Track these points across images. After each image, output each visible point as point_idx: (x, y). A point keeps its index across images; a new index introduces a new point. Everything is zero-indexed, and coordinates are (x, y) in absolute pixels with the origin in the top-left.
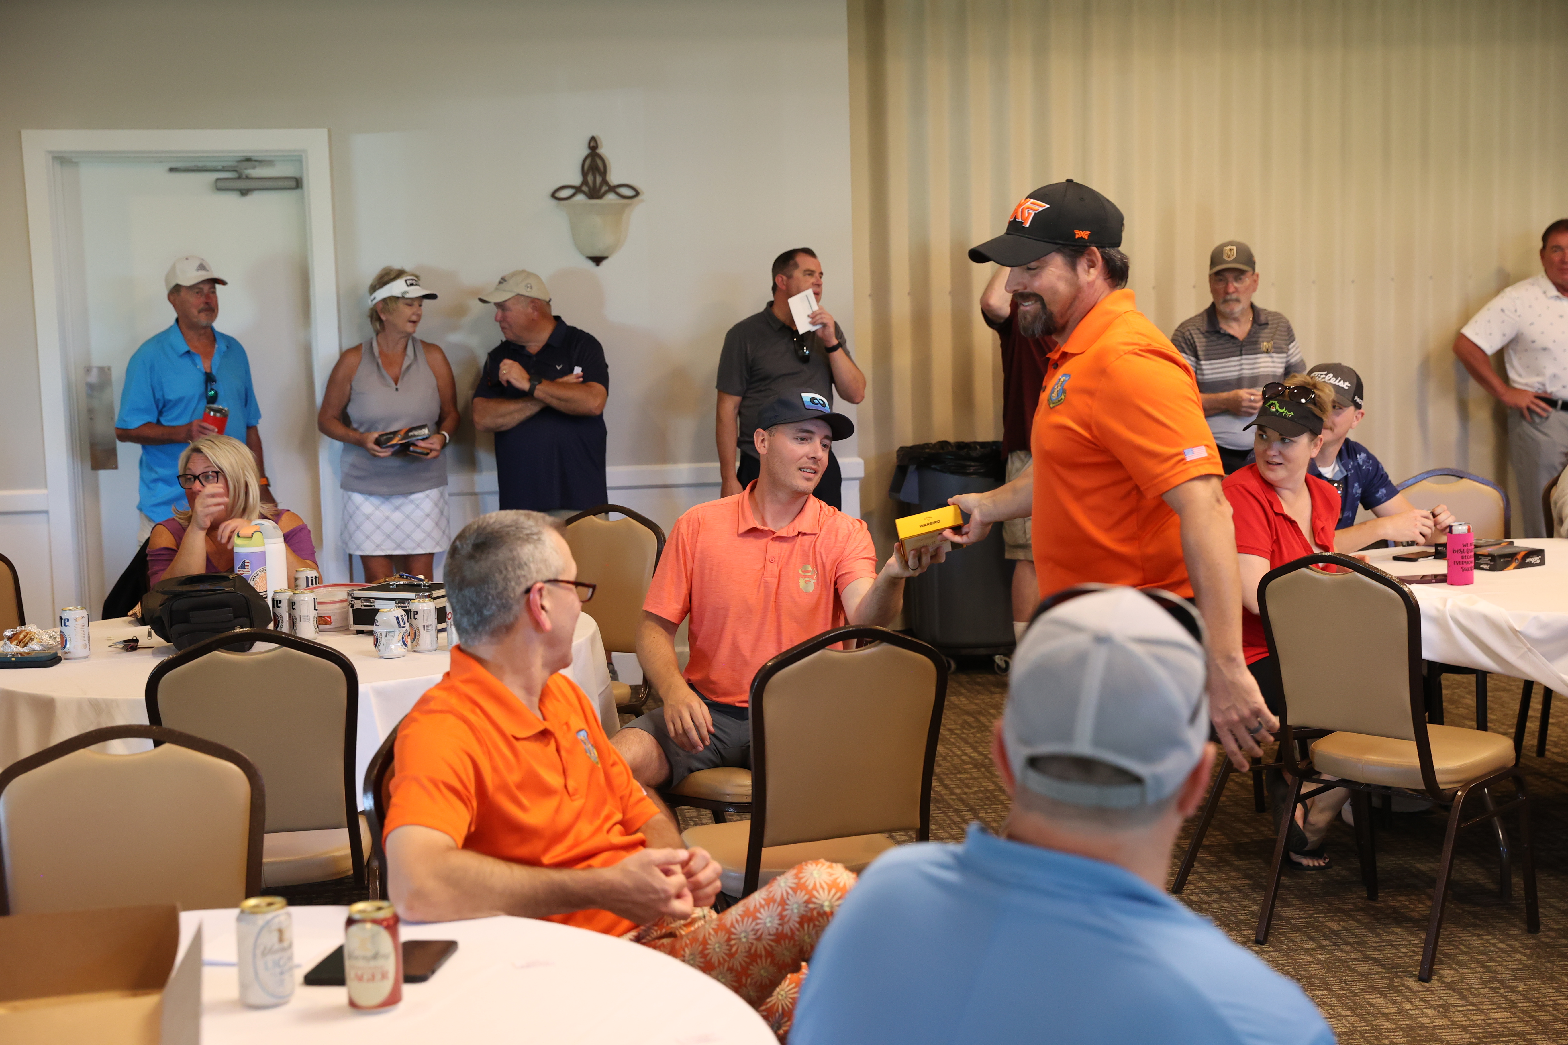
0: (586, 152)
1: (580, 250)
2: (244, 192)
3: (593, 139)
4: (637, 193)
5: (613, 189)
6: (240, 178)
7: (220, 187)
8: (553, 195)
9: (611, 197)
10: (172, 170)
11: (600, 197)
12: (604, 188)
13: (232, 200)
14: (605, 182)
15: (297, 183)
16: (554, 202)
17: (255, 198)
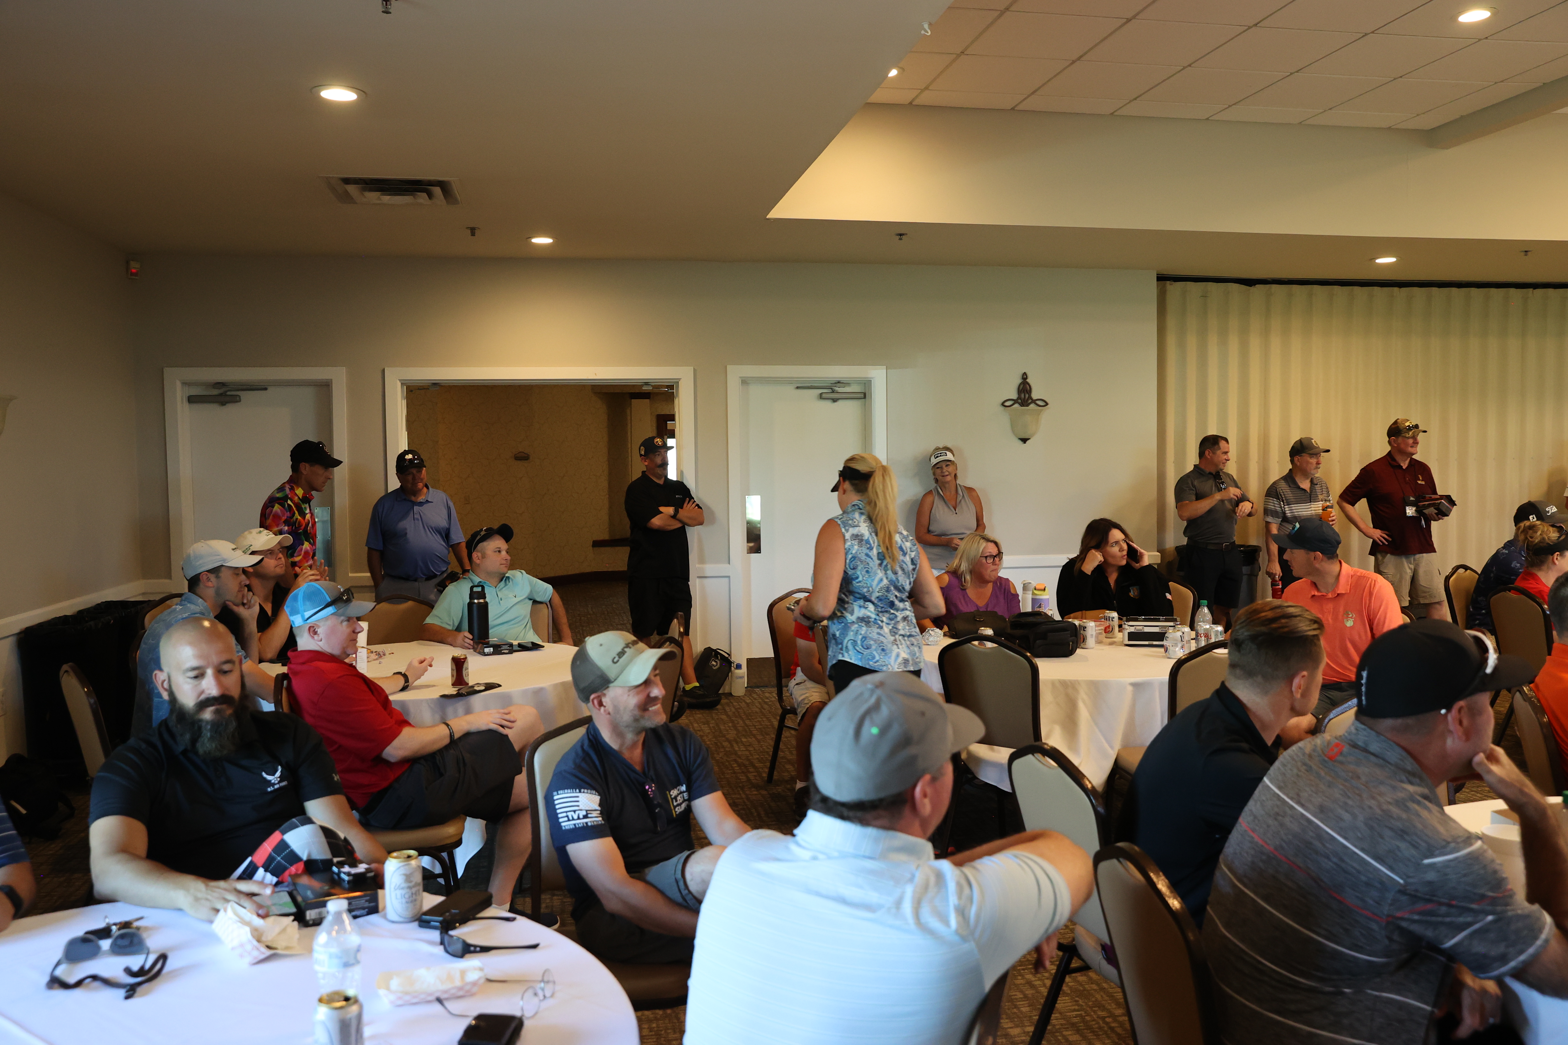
0: (1019, 381)
1: (1016, 435)
2: (835, 400)
3: (1025, 374)
4: (1047, 404)
5: (1034, 401)
6: (833, 392)
7: (821, 397)
8: (1003, 404)
9: (1032, 406)
10: (798, 388)
11: (1028, 405)
12: (1030, 401)
13: (828, 404)
14: (1030, 397)
15: (864, 396)
16: (1003, 408)
17: (840, 403)
